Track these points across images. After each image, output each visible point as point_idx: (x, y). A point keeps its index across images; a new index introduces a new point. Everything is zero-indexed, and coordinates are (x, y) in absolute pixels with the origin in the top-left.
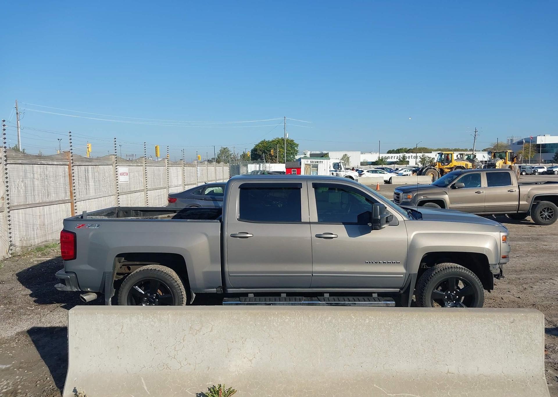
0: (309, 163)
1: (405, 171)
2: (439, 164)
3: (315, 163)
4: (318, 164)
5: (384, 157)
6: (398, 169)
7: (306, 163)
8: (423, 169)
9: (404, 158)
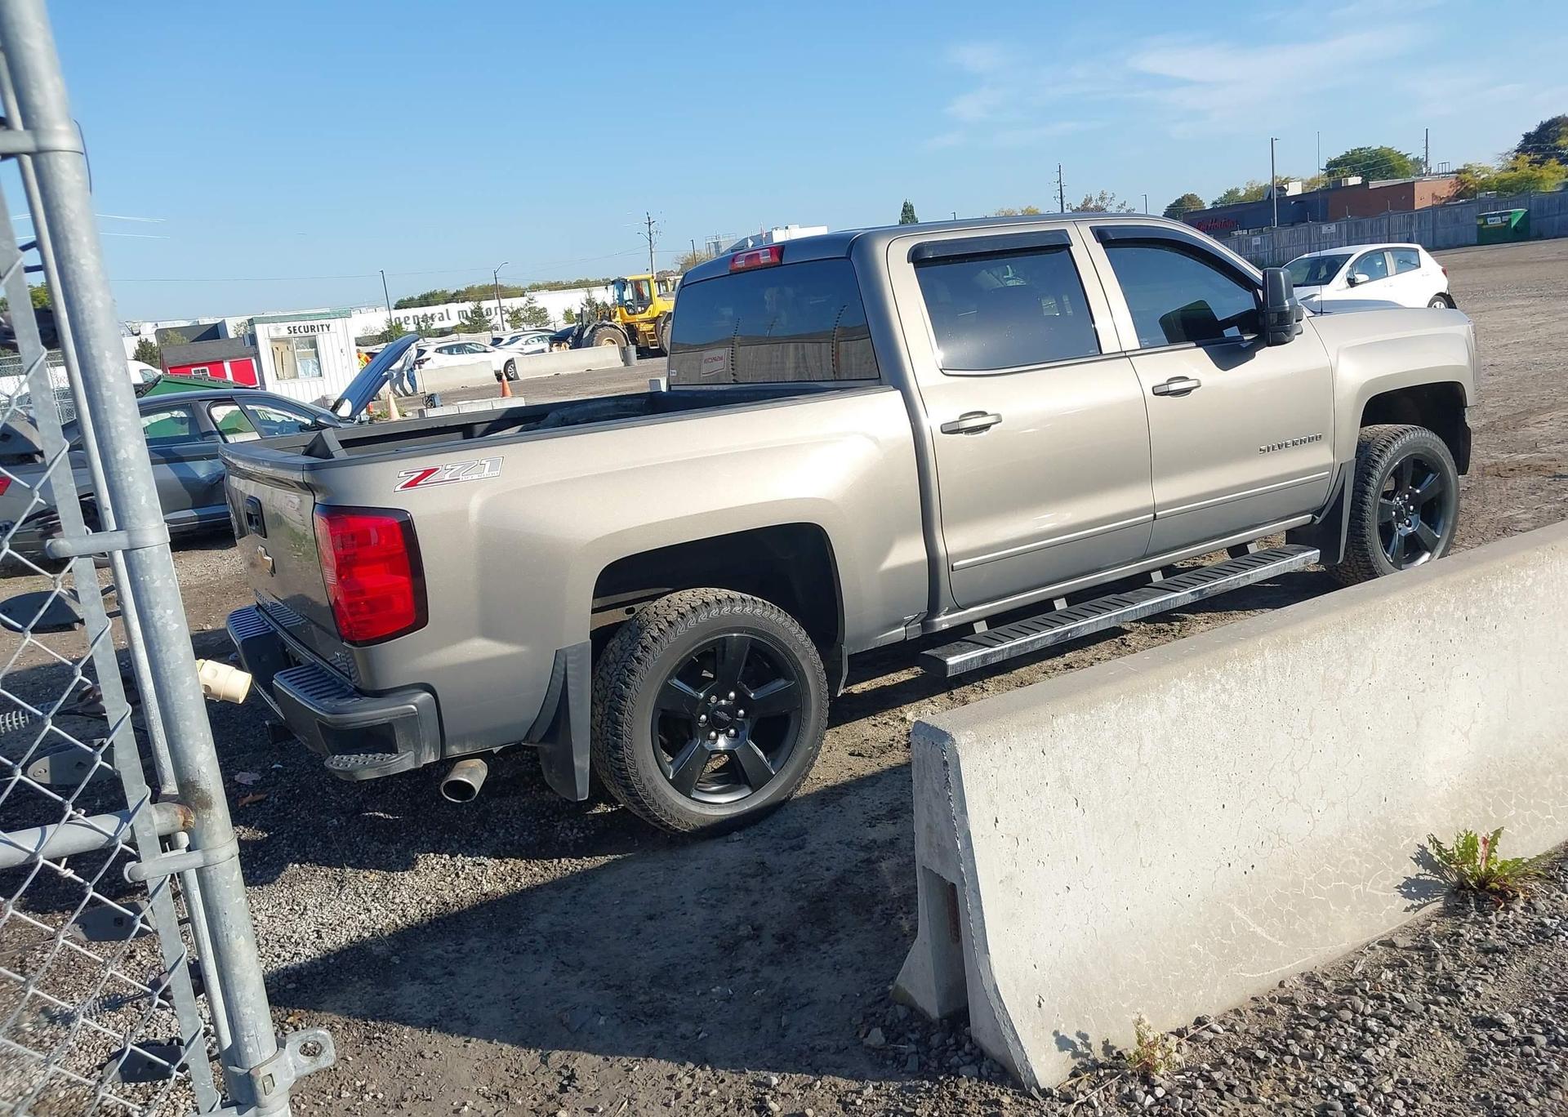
0: (284, 333)
1: (527, 343)
2: (621, 312)
3: (304, 334)
4: (313, 333)
5: (402, 320)
6: (502, 340)
7: (274, 335)
8: (582, 330)
9: (477, 312)
